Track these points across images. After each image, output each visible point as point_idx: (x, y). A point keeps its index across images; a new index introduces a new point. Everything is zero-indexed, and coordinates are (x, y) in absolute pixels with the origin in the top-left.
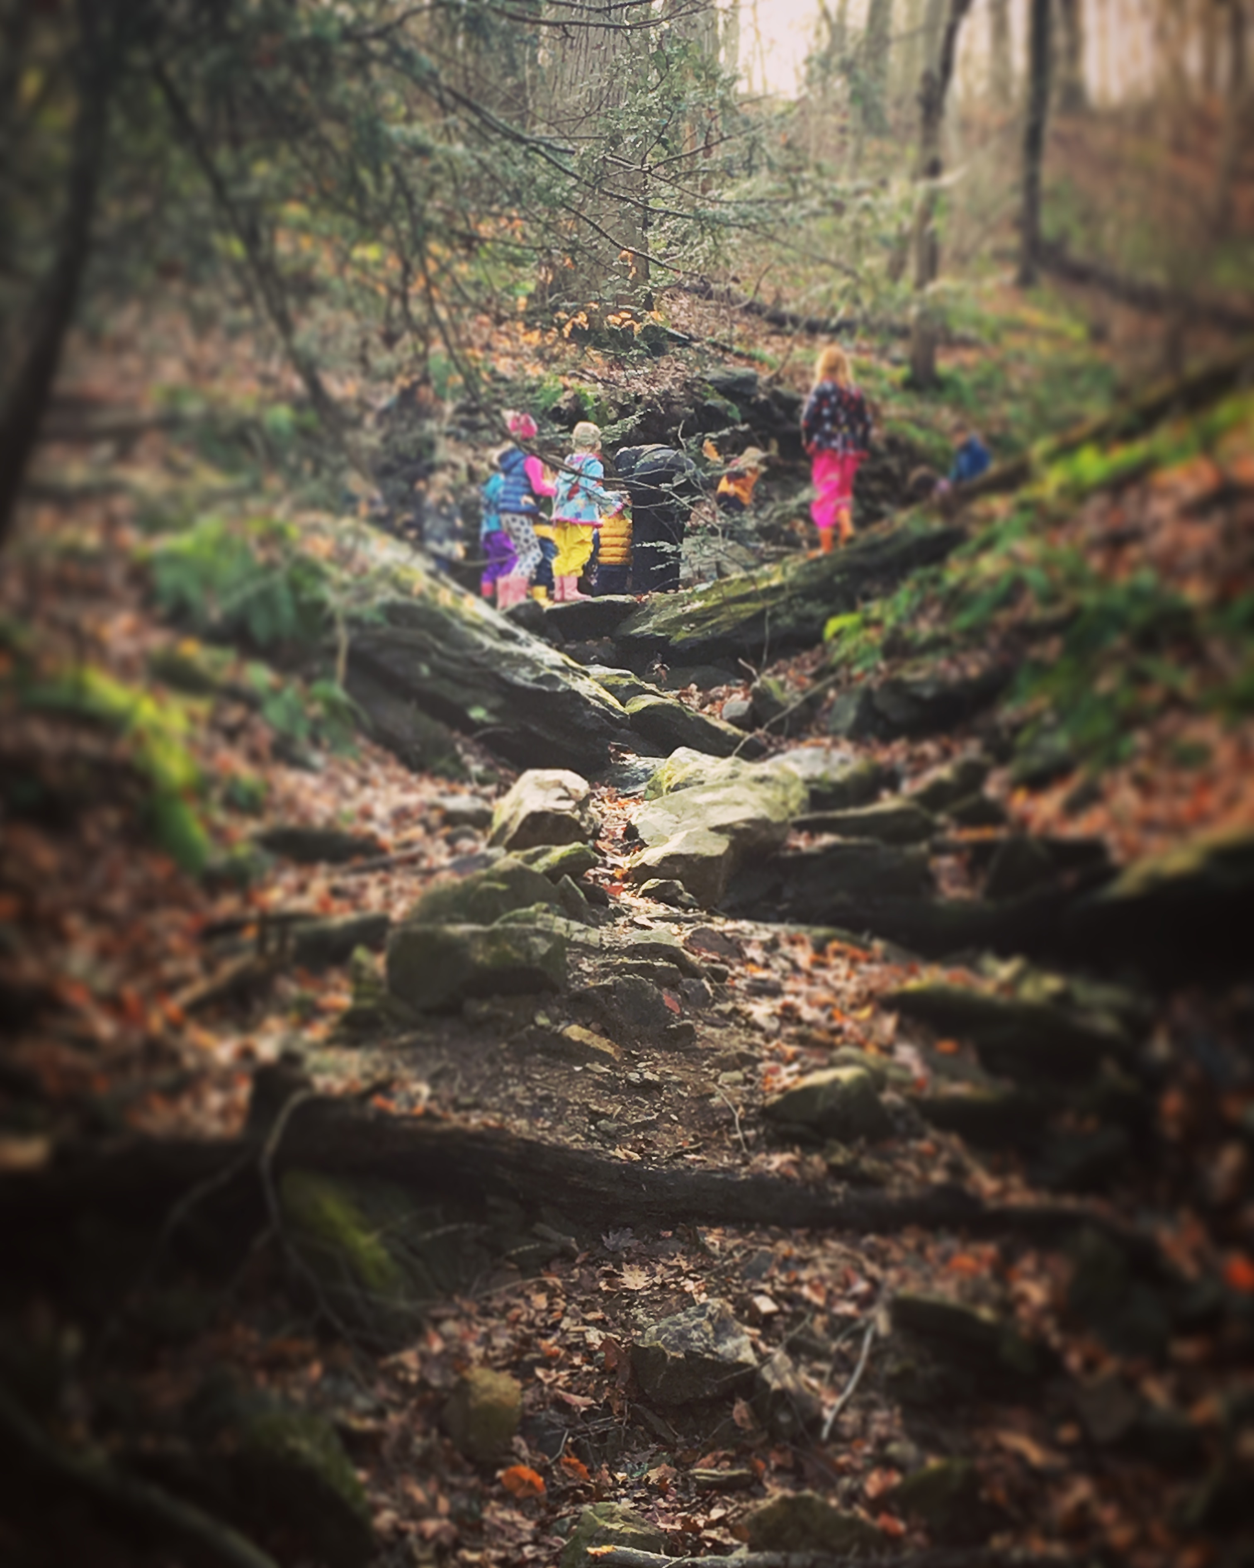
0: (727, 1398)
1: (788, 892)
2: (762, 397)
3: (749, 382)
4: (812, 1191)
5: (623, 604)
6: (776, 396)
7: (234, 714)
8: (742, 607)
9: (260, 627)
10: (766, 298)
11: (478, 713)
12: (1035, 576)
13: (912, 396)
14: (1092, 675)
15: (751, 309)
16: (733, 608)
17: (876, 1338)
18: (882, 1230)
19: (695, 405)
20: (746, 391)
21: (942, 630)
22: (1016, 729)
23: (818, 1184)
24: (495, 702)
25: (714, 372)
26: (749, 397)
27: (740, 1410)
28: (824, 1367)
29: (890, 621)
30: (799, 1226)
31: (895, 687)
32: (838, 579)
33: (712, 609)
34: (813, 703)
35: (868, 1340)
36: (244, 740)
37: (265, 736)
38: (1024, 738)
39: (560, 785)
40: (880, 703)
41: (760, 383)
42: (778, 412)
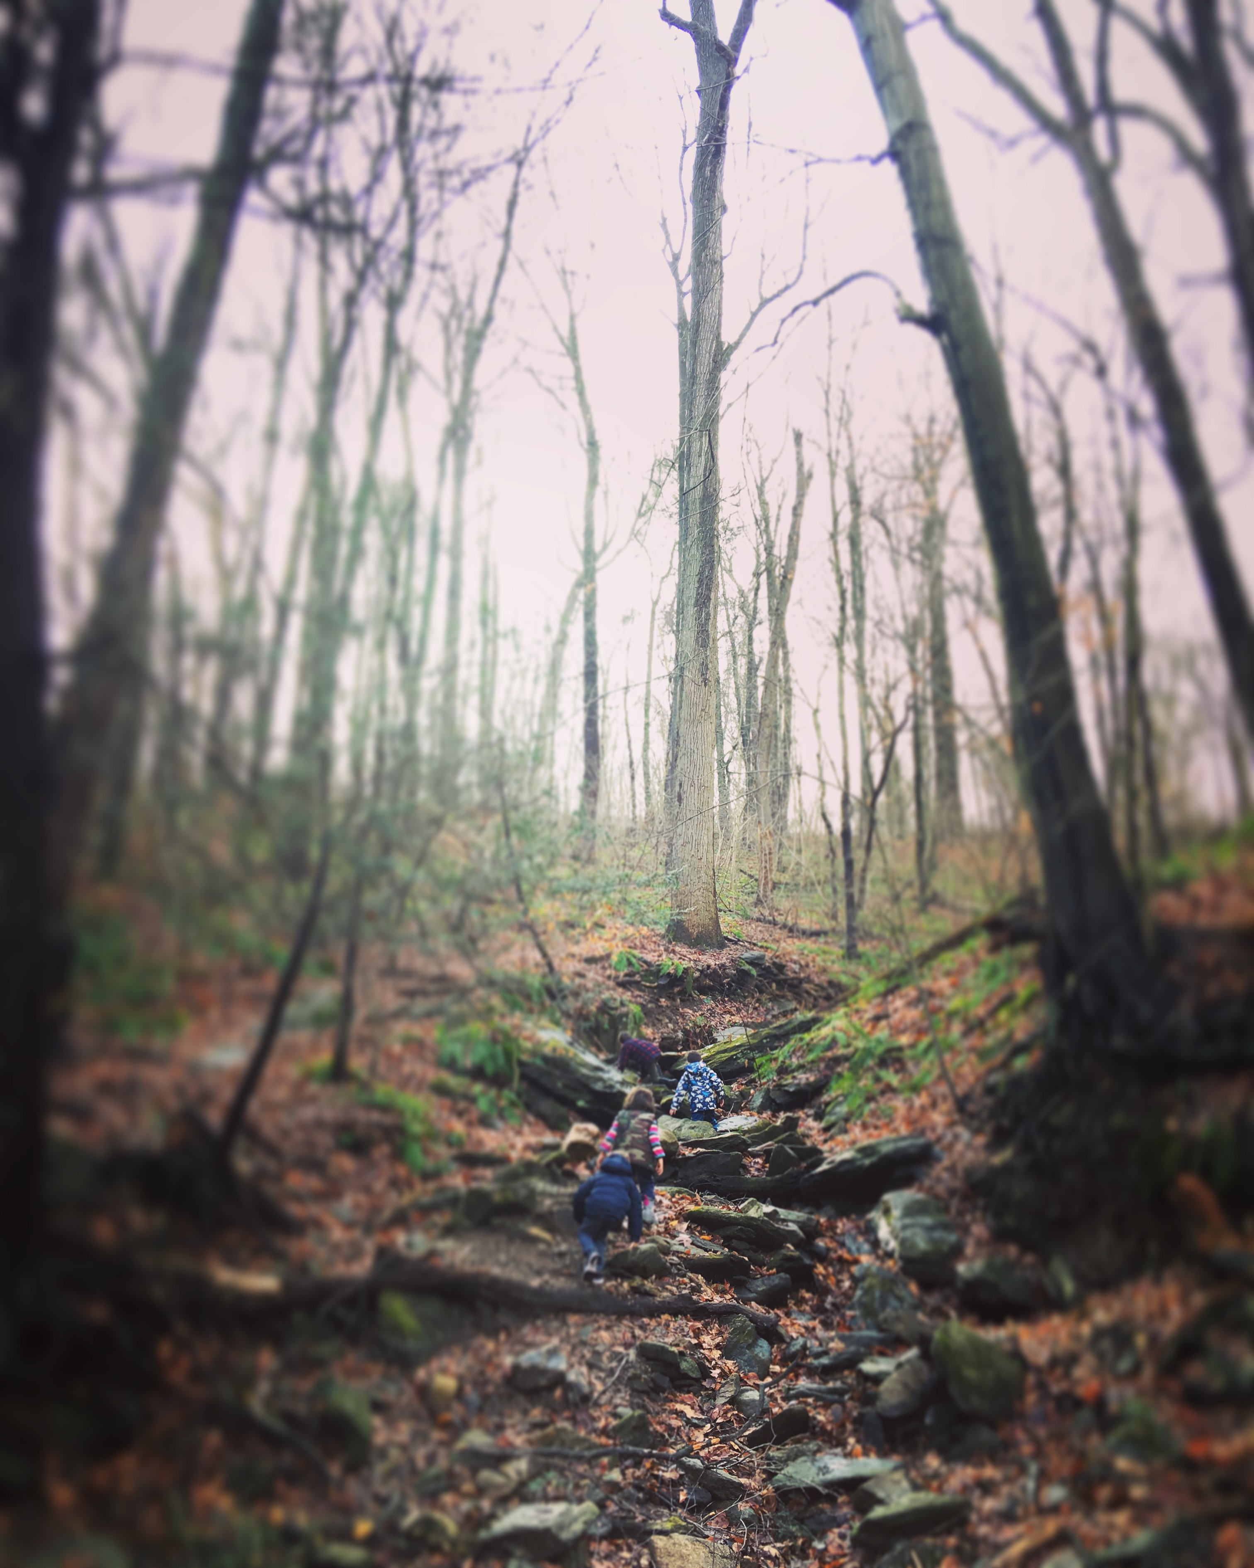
0: (551, 1388)
1: (680, 1175)
2: (767, 964)
3: (762, 958)
4: (620, 1298)
5: (674, 1056)
6: (774, 963)
7: (462, 1105)
8: (723, 1055)
9: (489, 1069)
10: (790, 922)
11: (581, 1103)
12: (841, 1037)
13: (846, 961)
14: (858, 1080)
15: (784, 926)
16: (718, 1056)
17: (627, 1362)
18: (651, 1316)
19: (737, 969)
20: (760, 962)
21: (801, 1061)
22: (827, 1104)
23: (624, 1296)
24: (588, 1098)
25: (747, 955)
26: (761, 965)
27: (558, 1393)
28: (602, 1375)
29: (781, 1059)
30: (613, 1314)
31: (779, 1087)
32: (765, 1041)
33: (712, 1056)
34: (744, 1095)
35: (624, 1362)
36: (466, 1117)
37: (474, 1115)
38: (829, 1109)
39: (586, 1130)
40: (772, 1095)
41: (767, 958)
42: (775, 971)
